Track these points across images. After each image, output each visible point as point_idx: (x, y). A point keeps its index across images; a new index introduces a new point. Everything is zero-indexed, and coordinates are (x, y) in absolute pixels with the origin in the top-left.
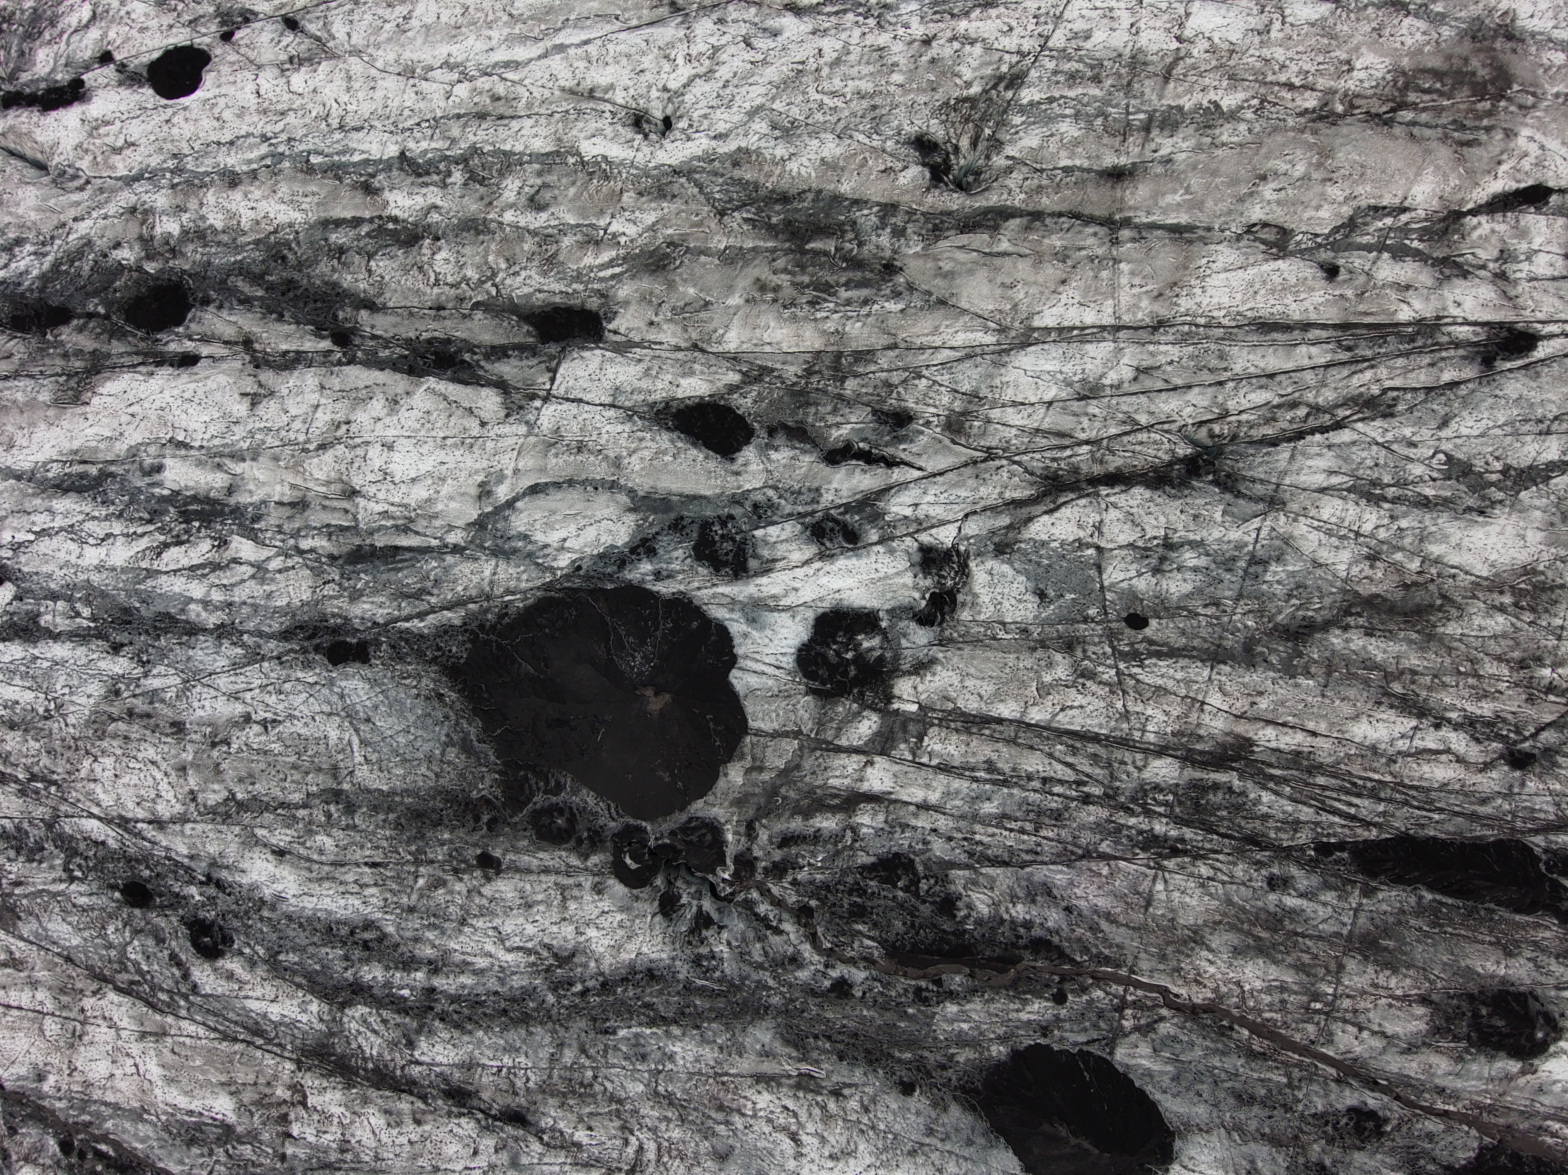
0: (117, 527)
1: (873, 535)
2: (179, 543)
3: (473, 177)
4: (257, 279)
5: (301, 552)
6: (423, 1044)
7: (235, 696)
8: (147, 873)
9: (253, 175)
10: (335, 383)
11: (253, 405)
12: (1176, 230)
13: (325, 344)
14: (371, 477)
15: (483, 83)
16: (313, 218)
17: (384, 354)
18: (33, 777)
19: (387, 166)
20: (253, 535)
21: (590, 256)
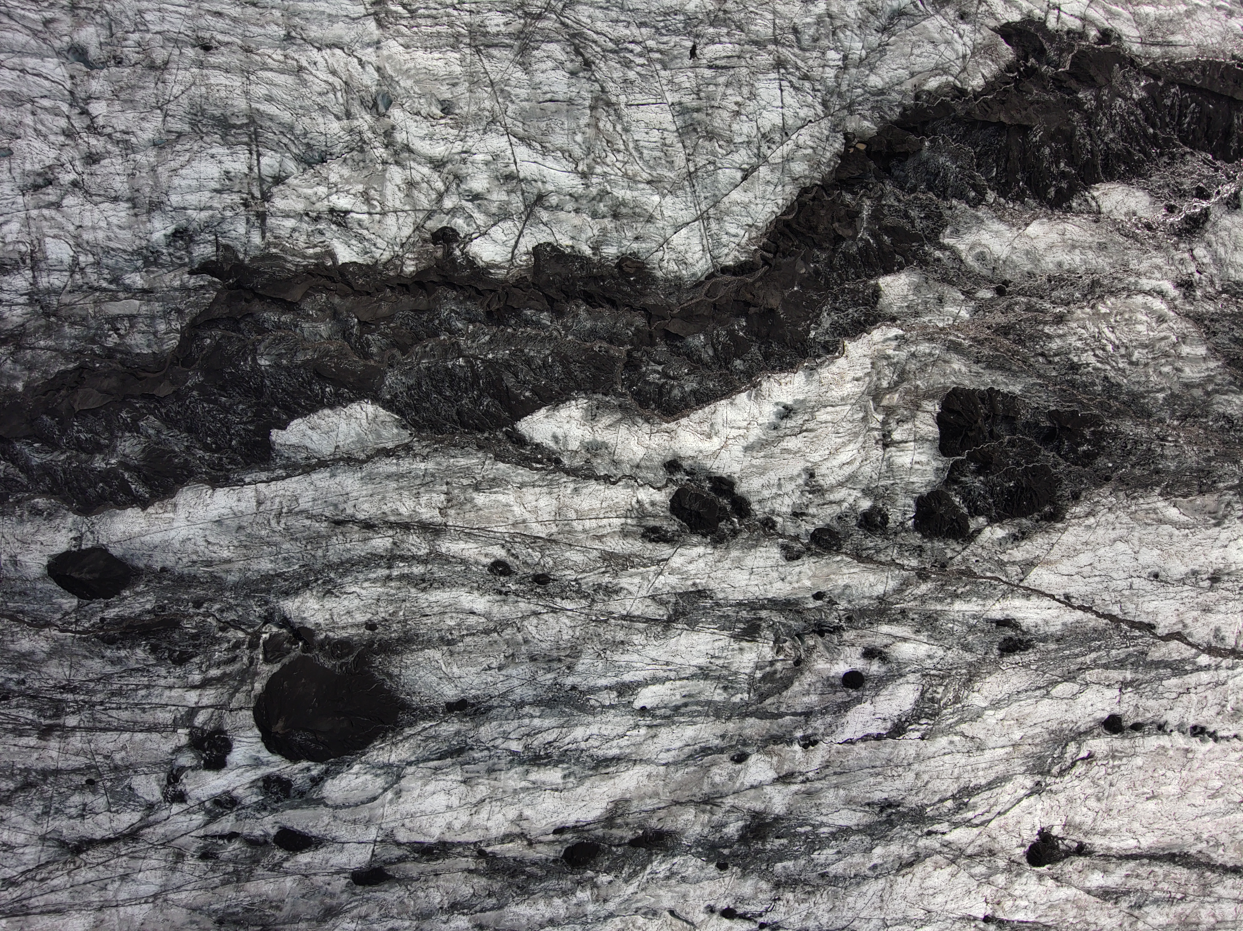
0: (583, 745)
1: (208, 804)
2: (549, 743)
4: (530, 876)
5: (488, 749)
6: (389, 545)
7: (508, 677)
8: (538, 590)
9: (542, 926)
10: (480, 832)
11: (521, 815)
13: (489, 849)
14: (456, 791)
16: (506, 908)
17: (460, 849)
18: (605, 621)
20: (513, 753)
21: (363, 910)
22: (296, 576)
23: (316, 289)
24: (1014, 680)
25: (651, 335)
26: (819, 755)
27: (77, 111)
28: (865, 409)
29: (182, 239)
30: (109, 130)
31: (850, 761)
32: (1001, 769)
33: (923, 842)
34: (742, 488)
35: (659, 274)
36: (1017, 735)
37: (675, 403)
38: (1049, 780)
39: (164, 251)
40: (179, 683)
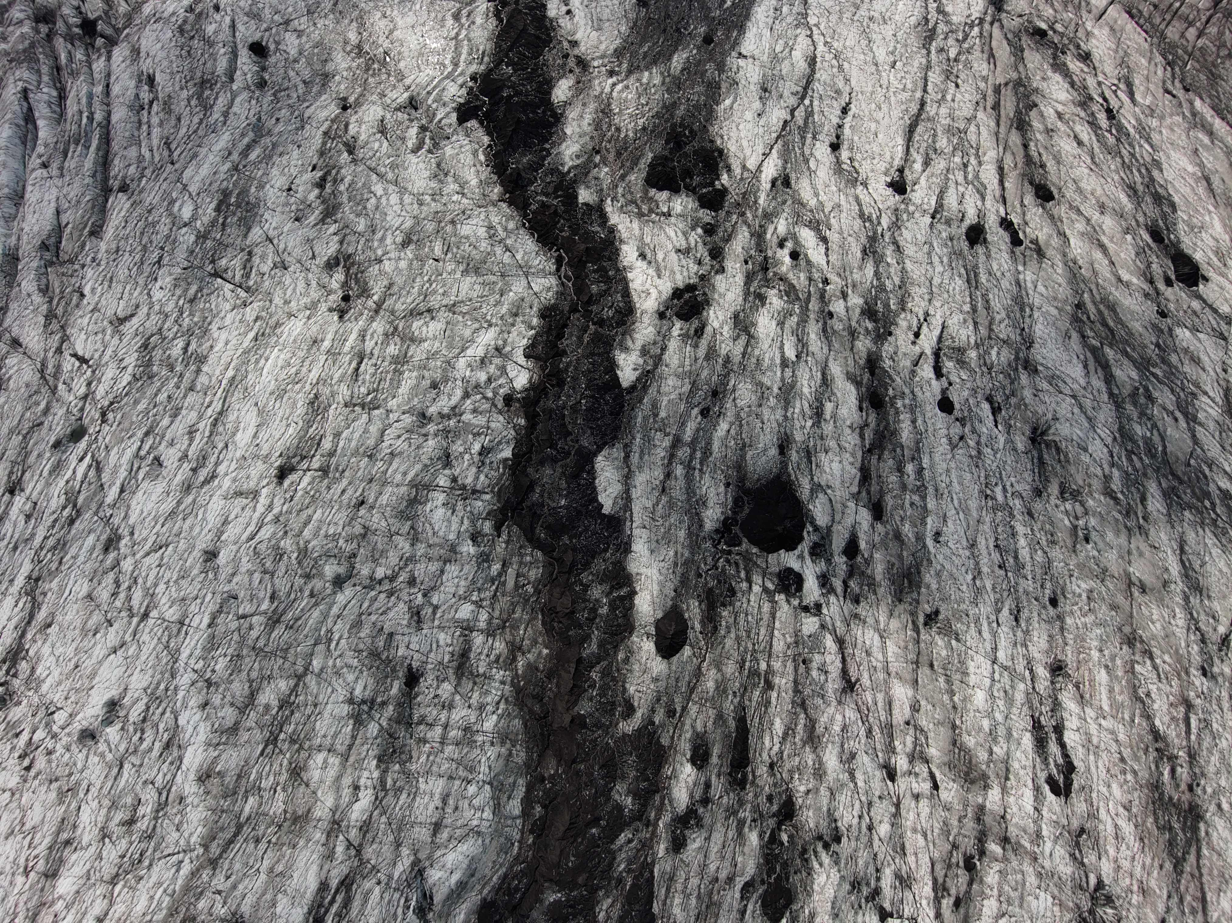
0: (813, 389)
1: (824, 591)
2: (810, 406)
3: (918, 488)
4: (886, 428)
5: (809, 438)
7: (769, 420)
8: (721, 396)
9: (915, 427)
10: (857, 449)
11: (849, 426)
12: (917, 681)
13: (868, 446)
14: (831, 457)
15: (946, 491)
16: (904, 443)
17: (866, 461)
18: (744, 366)
19: (920, 464)
20: (813, 425)
21: (897, 518)
22: (691, 519)
23: (524, 471)
24: (804, 185)
25: (587, 311)
26: (833, 277)
27: (377, 586)
28: (647, 221)
29: (477, 537)
30: (397, 568)
31: (838, 264)
32: (851, 199)
33: (887, 239)
34: (681, 285)
35: (553, 301)
36: (834, 189)
37: (627, 307)
38: (860, 178)
39: (482, 549)
40: (746, 595)
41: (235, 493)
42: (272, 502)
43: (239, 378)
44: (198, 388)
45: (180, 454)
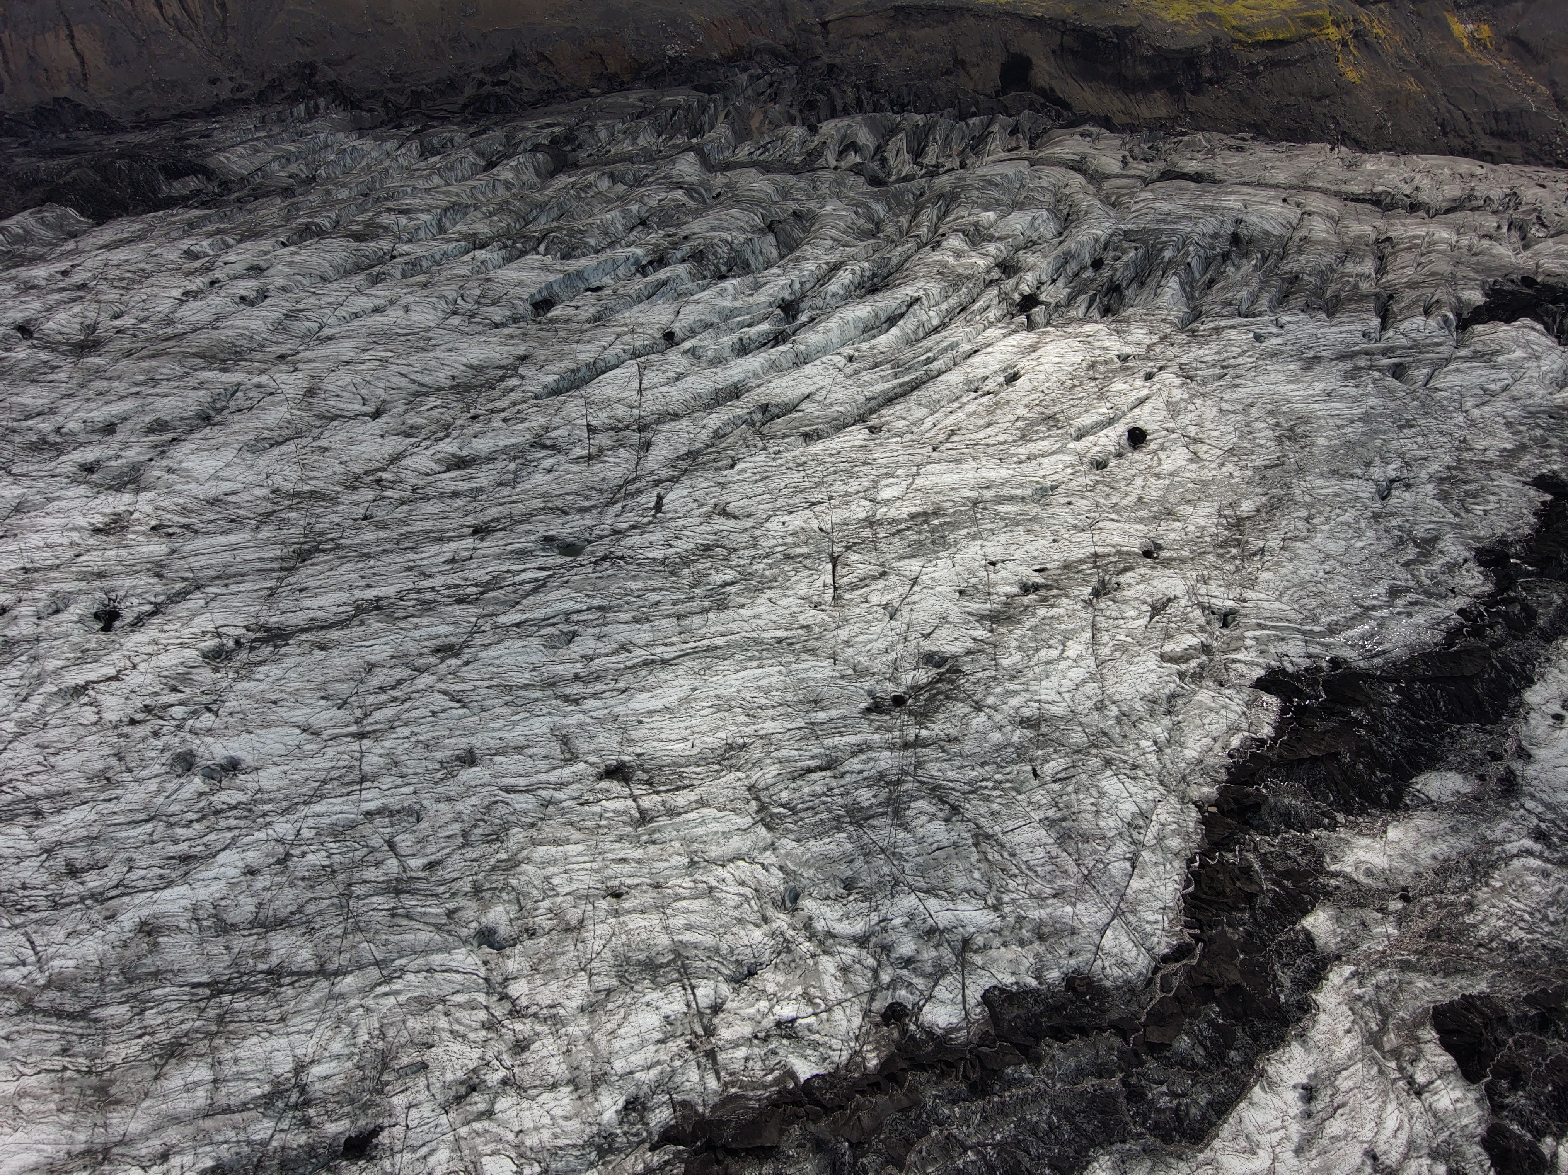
23: (787, 1121)
25: (1137, 1054)
27: (496, 998)
29: (634, 1110)
30: (534, 1009)
35: (1107, 983)
37: (1198, 1126)
39: (619, 1131)
41: (564, 736)
42: (570, 783)
43: (718, 653)
44: (684, 623)
45: (590, 652)
